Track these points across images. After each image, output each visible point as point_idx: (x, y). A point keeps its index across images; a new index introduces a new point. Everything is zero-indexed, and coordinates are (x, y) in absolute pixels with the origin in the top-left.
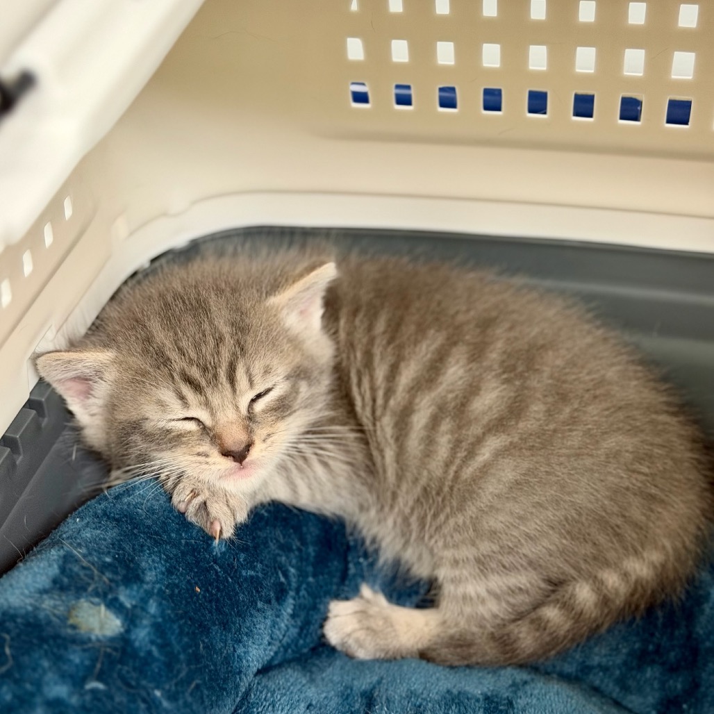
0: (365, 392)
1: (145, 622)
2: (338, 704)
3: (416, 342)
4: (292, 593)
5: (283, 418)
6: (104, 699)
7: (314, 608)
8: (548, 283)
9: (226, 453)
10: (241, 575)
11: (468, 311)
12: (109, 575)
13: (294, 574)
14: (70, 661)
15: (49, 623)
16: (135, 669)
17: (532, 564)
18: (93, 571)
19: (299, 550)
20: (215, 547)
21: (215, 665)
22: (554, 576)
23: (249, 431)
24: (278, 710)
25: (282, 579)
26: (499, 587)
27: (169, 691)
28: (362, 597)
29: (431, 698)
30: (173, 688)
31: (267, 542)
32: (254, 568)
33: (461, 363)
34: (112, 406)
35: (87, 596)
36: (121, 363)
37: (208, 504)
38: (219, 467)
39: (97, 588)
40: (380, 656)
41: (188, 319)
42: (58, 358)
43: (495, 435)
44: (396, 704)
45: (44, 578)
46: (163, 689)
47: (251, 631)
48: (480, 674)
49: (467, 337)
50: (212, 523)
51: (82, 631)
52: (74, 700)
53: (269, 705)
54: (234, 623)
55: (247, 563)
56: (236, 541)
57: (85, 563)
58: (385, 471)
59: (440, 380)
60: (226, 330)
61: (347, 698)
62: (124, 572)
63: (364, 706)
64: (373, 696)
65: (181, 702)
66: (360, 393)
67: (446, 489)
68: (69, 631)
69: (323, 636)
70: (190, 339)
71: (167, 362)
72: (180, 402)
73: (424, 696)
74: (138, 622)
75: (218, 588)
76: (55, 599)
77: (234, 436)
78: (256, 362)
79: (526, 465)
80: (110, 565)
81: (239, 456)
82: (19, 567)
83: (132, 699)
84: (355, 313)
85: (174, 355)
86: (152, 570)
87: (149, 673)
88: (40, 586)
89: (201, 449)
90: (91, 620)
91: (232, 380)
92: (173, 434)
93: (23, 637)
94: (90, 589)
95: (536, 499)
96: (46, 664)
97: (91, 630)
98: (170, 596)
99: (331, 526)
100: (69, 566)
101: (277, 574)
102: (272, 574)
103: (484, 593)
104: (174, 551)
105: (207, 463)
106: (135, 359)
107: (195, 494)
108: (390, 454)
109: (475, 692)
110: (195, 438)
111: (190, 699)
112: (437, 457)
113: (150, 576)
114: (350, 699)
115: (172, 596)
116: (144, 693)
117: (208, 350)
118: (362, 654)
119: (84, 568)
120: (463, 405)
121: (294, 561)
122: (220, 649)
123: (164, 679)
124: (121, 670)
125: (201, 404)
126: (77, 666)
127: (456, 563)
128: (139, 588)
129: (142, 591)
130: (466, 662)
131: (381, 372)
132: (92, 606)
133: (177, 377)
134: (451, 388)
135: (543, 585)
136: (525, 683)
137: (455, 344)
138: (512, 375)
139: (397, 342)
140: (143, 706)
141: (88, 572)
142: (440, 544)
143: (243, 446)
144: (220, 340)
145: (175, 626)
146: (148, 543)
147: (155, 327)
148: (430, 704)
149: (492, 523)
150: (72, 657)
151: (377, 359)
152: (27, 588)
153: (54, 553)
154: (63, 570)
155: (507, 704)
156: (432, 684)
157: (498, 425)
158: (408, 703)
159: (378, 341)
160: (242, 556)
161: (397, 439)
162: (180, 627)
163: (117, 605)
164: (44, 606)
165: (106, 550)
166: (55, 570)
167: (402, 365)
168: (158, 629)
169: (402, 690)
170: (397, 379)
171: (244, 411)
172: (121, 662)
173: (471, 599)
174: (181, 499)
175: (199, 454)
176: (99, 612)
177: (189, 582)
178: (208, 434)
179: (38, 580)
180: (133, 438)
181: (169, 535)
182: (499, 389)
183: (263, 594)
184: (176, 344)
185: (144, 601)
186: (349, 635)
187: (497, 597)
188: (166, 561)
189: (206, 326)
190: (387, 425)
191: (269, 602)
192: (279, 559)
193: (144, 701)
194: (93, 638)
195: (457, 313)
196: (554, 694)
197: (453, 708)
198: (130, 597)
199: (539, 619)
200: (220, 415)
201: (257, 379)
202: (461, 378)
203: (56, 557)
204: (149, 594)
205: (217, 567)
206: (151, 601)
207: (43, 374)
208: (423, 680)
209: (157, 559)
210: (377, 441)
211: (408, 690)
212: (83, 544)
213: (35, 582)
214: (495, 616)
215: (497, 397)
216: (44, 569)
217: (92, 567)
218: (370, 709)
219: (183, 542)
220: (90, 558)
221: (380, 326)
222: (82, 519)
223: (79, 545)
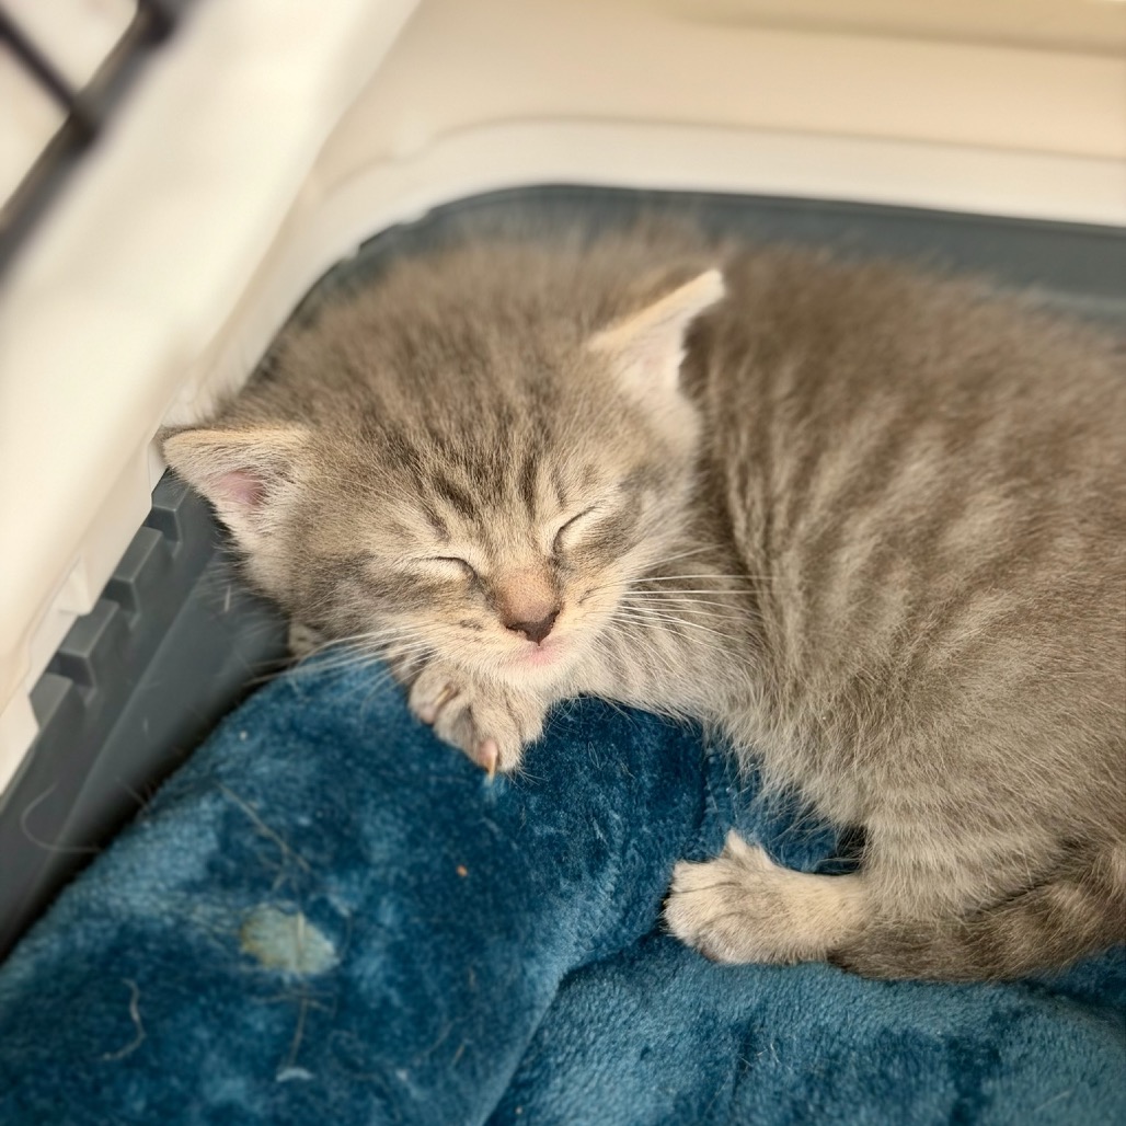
0: (753, 503)
1: (377, 944)
2: (692, 1046)
3: (850, 415)
4: (615, 857)
5: (613, 557)
6: (311, 1098)
7: (649, 875)
8: (1087, 302)
9: (513, 625)
10: (532, 837)
11: (944, 356)
12: (307, 852)
13: (617, 822)
14: (246, 1026)
15: (206, 952)
16: (361, 1036)
17: (1044, 818)
18: (279, 848)
19: (627, 780)
20: (487, 789)
21: (494, 1005)
22: (1075, 835)
23: (556, 585)
24: (591, 1061)
25: (600, 835)
26: (980, 852)
27: (421, 1068)
28: (728, 856)
29: (855, 1042)
30: (427, 1063)
31: (574, 770)
32: (553, 821)
33: (931, 455)
34: (301, 526)
35: (271, 899)
36: (321, 452)
37: (474, 711)
38: (499, 647)
39: (288, 881)
40: (761, 960)
41: (449, 377)
42: (206, 442)
43: (991, 594)
44: (795, 1051)
45: (191, 859)
46: (411, 1067)
47: (550, 934)
48: (937, 998)
49: (943, 408)
50: (482, 744)
51: (266, 968)
52: (258, 1108)
53: (577, 1051)
54: (523, 924)
55: (543, 814)
56: (523, 775)
57: (264, 831)
58: (783, 647)
59: (890, 488)
60: (518, 400)
61: (708, 1036)
62: (334, 846)
63: (736, 1051)
64: (751, 1033)
65: (440, 1085)
66: (744, 506)
67: (895, 685)
68: (244, 968)
69: (664, 923)
70: (454, 417)
71: (408, 456)
72: (432, 529)
73: (844, 1037)
74: (363, 944)
75: (495, 863)
76: (214, 904)
77: (530, 596)
78: (570, 461)
79: (1048, 649)
80: (309, 831)
81: (536, 631)
82: (143, 830)
83: (361, 1091)
84: (735, 357)
85: (422, 444)
86: (383, 837)
87: (386, 1038)
88: (183, 874)
89: (468, 615)
90: (281, 943)
91: (529, 495)
92: (419, 584)
93: (162, 983)
94: (278, 883)
95: (1062, 709)
96: (203, 1034)
97: (282, 964)
98: (417, 889)
99: (678, 732)
100: (236, 835)
101: (591, 826)
102: (584, 827)
103: (951, 862)
104: (419, 799)
105: (477, 640)
106: (348, 446)
107: (453, 693)
108: (793, 618)
109: (932, 1032)
110: (458, 593)
111: (455, 1077)
112: (881, 626)
113: (380, 851)
114: (714, 1037)
115: (419, 888)
116: (377, 1079)
117: (485, 437)
118: (730, 956)
119: (262, 840)
120: (932, 534)
121: (618, 800)
122: (501, 976)
123: (412, 1048)
124: (337, 1038)
125: (471, 537)
126: (260, 1037)
127: (906, 810)
128: (363, 876)
129: (367, 882)
130: (912, 977)
131: (783, 470)
132: (280, 915)
133: (427, 485)
134: (908, 502)
135: (1056, 850)
136: (1017, 1015)
137: (919, 421)
138: (1024, 481)
139: (815, 414)
140: (377, 1102)
141: (271, 849)
142: (880, 777)
143: (545, 614)
144: (506, 419)
145: (427, 946)
146: (373, 786)
147: (386, 386)
148: (854, 1054)
149: (978, 749)
150: (250, 1019)
151: (777, 444)
152: (163, 879)
153: (207, 807)
154: (225, 844)
155: (988, 1054)
156: (857, 1016)
157: (996, 574)
158: (816, 1049)
159: (779, 412)
160: (534, 801)
161: (808, 593)
162: (436, 947)
163: (327, 914)
164: (195, 918)
165: (299, 802)
166: (209, 844)
167: (824, 458)
168: (400, 955)
169: (805, 1025)
170: (813, 481)
171: (547, 550)
172: (338, 1023)
173: (929, 872)
174: (425, 699)
175: (463, 624)
176: (295, 927)
177: (446, 858)
178: (481, 589)
179: (181, 863)
180: (344, 586)
181: (407, 767)
182: (1000, 507)
183: (569, 865)
184: (427, 426)
185: (371, 902)
186: (710, 924)
187: (973, 869)
188: (407, 820)
189: (483, 392)
190: (790, 568)
191: (577, 877)
192: (594, 799)
193: (380, 1093)
194: (287, 979)
195: (924, 360)
196: (1069, 1039)
197: (896, 1061)
198: (347, 895)
199: (1045, 905)
200: (504, 557)
201: (573, 493)
202: (929, 484)
203: (210, 817)
204: (380, 886)
205: (493, 826)
206: (384, 902)
207: (175, 463)
208: (839, 1008)
209: (389, 817)
210: (771, 595)
211: (814, 1025)
212: (258, 790)
213: (175, 866)
214: (968, 899)
215: (995, 522)
216: (190, 839)
217: (277, 838)
218: (747, 1056)
219: (433, 780)
220: (272, 819)
221: (783, 385)
222: (251, 735)
223: (251, 792)
